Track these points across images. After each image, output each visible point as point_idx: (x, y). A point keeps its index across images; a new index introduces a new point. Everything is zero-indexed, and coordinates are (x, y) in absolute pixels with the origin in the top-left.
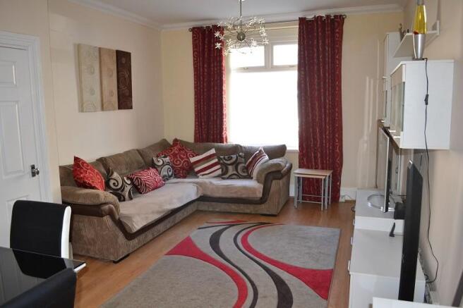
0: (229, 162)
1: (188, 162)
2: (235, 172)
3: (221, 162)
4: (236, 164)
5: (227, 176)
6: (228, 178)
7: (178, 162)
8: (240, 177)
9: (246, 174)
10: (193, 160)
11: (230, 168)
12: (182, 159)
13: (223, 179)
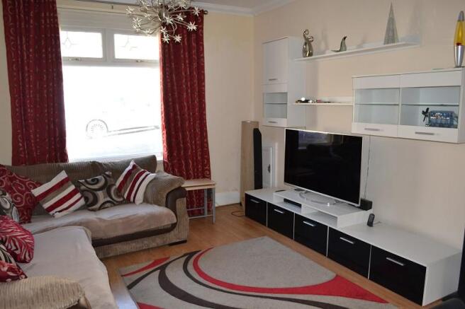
0: (96, 187)
1: (32, 196)
2: (109, 199)
3: (83, 187)
4: (107, 188)
5: (98, 205)
6: (100, 209)
7: (18, 198)
8: (114, 204)
9: (121, 199)
10: (37, 192)
11: (100, 194)
12: (22, 192)
13: (94, 210)
